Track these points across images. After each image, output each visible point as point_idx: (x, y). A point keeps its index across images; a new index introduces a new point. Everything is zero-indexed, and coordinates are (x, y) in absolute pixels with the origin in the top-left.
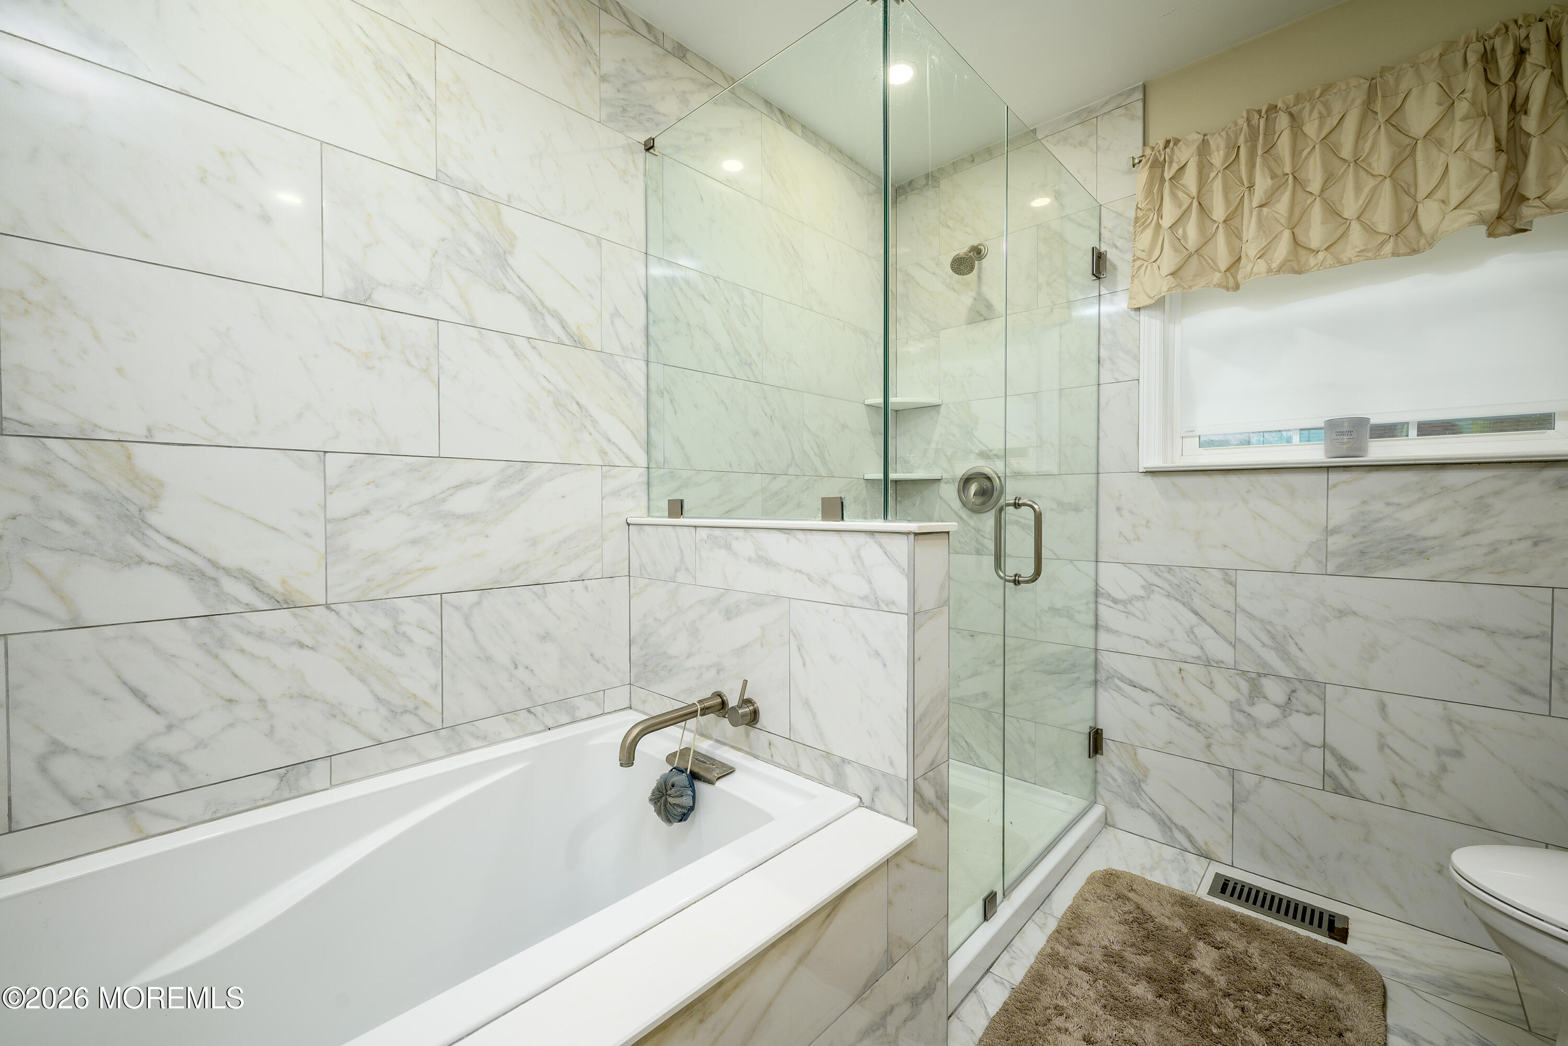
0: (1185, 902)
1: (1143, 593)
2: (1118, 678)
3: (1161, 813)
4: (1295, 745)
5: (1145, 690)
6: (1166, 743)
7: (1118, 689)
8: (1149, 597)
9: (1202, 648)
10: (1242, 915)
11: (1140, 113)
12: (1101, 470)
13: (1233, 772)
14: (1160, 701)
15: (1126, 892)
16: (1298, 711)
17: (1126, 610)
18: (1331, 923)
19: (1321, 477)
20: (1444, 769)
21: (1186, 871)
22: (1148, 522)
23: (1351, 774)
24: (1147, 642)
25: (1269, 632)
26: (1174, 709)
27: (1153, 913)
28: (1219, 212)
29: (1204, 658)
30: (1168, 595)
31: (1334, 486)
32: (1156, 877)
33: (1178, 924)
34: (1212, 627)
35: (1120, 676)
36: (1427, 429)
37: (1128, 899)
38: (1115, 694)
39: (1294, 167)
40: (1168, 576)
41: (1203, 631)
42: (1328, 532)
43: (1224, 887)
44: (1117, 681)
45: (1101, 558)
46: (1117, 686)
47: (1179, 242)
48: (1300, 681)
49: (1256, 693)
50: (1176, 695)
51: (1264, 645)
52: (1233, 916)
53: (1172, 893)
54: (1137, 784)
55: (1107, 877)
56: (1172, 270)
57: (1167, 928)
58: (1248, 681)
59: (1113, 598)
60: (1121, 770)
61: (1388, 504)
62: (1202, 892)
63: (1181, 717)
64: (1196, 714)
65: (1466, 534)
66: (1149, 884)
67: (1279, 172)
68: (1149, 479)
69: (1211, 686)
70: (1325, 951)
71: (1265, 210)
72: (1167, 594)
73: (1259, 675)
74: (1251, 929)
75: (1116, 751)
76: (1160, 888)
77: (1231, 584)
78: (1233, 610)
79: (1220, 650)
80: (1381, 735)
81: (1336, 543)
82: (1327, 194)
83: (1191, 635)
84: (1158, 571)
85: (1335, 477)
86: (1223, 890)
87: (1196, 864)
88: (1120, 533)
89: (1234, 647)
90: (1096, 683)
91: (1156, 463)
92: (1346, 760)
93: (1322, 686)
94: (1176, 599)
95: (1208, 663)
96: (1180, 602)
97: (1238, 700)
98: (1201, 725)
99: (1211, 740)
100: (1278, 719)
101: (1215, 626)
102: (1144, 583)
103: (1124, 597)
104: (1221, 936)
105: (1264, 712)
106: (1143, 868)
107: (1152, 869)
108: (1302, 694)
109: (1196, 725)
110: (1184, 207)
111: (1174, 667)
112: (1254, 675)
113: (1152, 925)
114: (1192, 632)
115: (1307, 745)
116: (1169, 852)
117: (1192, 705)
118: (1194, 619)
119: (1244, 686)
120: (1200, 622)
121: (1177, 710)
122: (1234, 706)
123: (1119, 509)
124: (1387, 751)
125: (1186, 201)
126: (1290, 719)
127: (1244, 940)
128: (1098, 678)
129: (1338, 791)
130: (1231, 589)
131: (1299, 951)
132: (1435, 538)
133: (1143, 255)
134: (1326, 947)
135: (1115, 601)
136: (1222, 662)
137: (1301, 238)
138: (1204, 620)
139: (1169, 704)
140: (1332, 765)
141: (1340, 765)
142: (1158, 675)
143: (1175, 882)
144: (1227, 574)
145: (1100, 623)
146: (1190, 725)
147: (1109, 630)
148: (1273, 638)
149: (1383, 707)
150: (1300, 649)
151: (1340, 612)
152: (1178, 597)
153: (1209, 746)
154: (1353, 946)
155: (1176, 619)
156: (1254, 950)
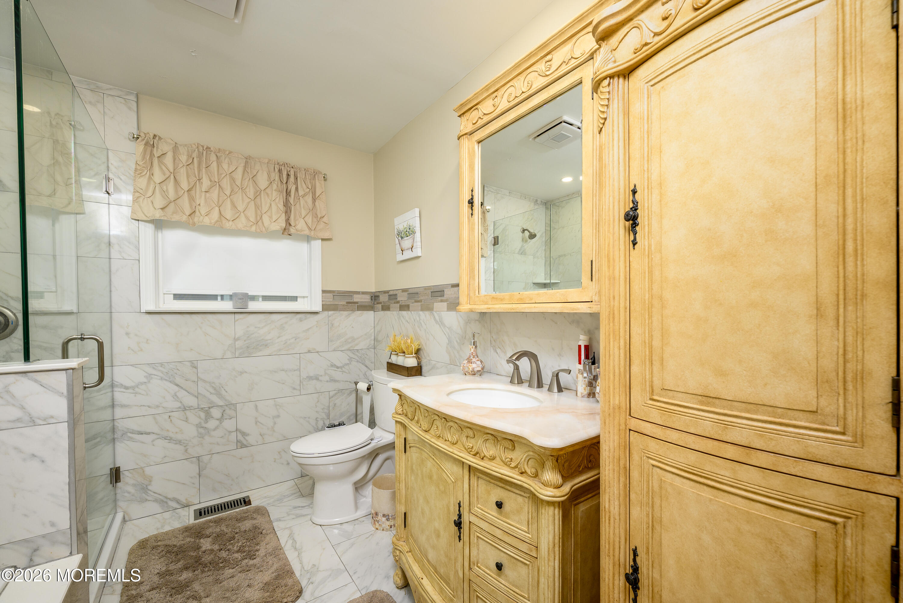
0: (187, 529)
1: (145, 380)
2: (130, 433)
3: (160, 497)
4: (225, 434)
5: (148, 433)
6: (162, 458)
7: (131, 439)
8: (149, 382)
9: (181, 402)
10: (214, 518)
11: (135, 109)
12: (113, 310)
13: (198, 458)
14: (158, 437)
15: (156, 544)
16: (226, 419)
17: (134, 392)
18: (245, 501)
19: (232, 316)
20: (275, 423)
21: (180, 517)
22: (148, 340)
23: (246, 438)
24: (149, 407)
25: (213, 387)
26: (166, 438)
27: (175, 543)
28: (185, 185)
29: (182, 407)
30: (162, 379)
31: (237, 320)
32: (167, 528)
33: (188, 539)
34: (186, 391)
35: (131, 431)
36: (266, 298)
37: (159, 546)
38: (128, 443)
39: (219, 180)
40: (161, 368)
41: (182, 394)
42: (236, 340)
43: (200, 513)
44: (129, 435)
45: (114, 364)
46: (130, 437)
47: (164, 194)
48: (227, 405)
49: (208, 416)
50: (168, 431)
51: (211, 393)
52: (210, 521)
53: (179, 530)
54: (144, 489)
55: (141, 544)
56: (161, 207)
57: (184, 545)
58: (204, 412)
59: (125, 386)
60: (134, 485)
61: (256, 327)
62: (192, 521)
63: (172, 441)
64: (179, 437)
65: (279, 337)
66: (167, 533)
67: (212, 179)
68: (148, 316)
69: (186, 420)
70: (247, 511)
71: (208, 194)
72: (160, 378)
73: (209, 408)
74: (218, 522)
75: (130, 475)
76: (173, 531)
77: (195, 368)
78: (196, 380)
79: (191, 401)
80: (256, 418)
81: (239, 344)
82: (232, 197)
83: (175, 397)
84: (155, 367)
85: (237, 316)
86: (201, 515)
87: (183, 512)
88: (129, 347)
89: (198, 398)
90: (114, 439)
91: (152, 308)
92: (245, 433)
93: (235, 405)
94: (166, 380)
95: (185, 409)
96: (169, 381)
97: (200, 422)
98: (182, 441)
99: (187, 447)
100: (218, 425)
101: (187, 390)
102: (146, 374)
103: (133, 384)
104: (208, 532)
105: (212, 424)
106: (158, 529)
107: (163, 527)
108: (228, 411)
109: (179, 442)
110: (167, 176)
111: (166, 416)
112: (207, 409)
113: (176, 548)
114: (176, 395)
115: (230, 432)
116: (167, 515)
117: (176, 433)
118: (176, 388)
119: (203, 415)
120: (180, 389)
121: (168, 438)
122: (199, 426)
123: (127, 334)
124: (258, 423)
125: (168, 174)
126: (223, 424)
127: (218, 527)
128: (115, 436)
129: (243, 447)
130: (195, 370)
131: (239, 517)
132: (270, 340)
133: (141, 191)
134: (247, 509)
135: (126, 388)
136: (192, 406)
137: (223, 213)
138: (182, 388)
139: (163, 436)
140: (240, 437)
141: (243, 436)
142: (157, 423)
143: (177, 525)
144: (193, 363)
145: (115, 403)
146: (176, 444)
147: (123, 406)
148: (215, 389)
149: (256, 406)
150: (226, 392)
151: (241, 372)
152: (167, 379)
153: (186, 450)
154: (254, 504)
155: (166, 390)
156: (224, 528)
